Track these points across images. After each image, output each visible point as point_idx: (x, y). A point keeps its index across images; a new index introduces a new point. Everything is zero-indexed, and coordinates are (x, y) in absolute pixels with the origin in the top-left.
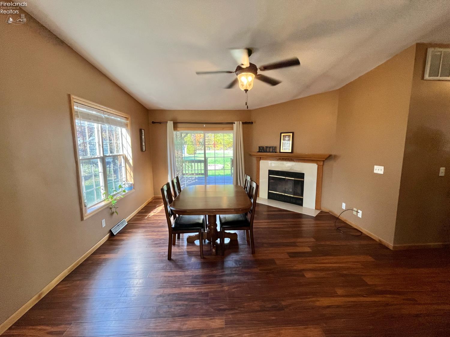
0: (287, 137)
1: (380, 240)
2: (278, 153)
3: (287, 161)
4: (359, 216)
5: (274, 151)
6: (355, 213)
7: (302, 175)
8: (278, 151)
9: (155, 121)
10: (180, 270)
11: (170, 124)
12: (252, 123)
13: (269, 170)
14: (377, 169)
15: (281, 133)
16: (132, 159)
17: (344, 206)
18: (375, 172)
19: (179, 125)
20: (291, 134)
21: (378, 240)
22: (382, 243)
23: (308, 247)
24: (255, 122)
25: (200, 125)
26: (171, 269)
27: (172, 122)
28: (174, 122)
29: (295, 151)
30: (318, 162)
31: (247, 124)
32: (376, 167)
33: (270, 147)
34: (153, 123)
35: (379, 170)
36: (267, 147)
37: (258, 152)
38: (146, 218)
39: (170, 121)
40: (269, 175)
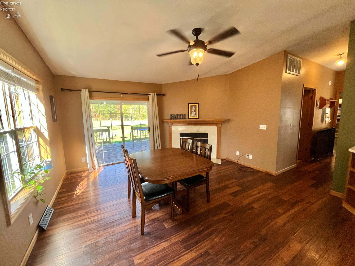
0: (194, 107)
1: (266, 171)
2: (187, 119)
3: (195, 125)
4: (250, 158)
5: (184, 118)
6: (247, 157)
7: (206, 135)
8: (187, 117)
9: (64, 88)
10: (163, 241)
11: (85, 93)
12: (164, 95)
13: (180, 133)
14: (262, 127)
15: (189, 104)
16: (48, 132)
17: (238, 153)
18: (260, 128)
19: (94, 94)
20: (197, 105)
21: (265, 172)
22: (268, 173)
23: (237, 186)
24: (166, 95)
25: (117, 95)
26: (154, 244)
27: (87, 90)
28: (89, 90)
29: (200, 118)
30: (217, 125)
31: (160, 96)
32: (261, 126)
33: (180, 115)
34: (62, 90)
35: (263, 127)
36: (178, 115)
37: (170, 119)
38: (74, 197)
39: (85, 90)
40: (180, 137)
